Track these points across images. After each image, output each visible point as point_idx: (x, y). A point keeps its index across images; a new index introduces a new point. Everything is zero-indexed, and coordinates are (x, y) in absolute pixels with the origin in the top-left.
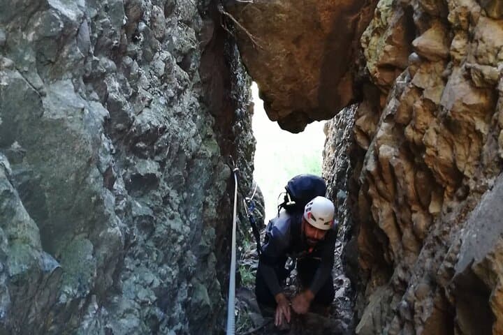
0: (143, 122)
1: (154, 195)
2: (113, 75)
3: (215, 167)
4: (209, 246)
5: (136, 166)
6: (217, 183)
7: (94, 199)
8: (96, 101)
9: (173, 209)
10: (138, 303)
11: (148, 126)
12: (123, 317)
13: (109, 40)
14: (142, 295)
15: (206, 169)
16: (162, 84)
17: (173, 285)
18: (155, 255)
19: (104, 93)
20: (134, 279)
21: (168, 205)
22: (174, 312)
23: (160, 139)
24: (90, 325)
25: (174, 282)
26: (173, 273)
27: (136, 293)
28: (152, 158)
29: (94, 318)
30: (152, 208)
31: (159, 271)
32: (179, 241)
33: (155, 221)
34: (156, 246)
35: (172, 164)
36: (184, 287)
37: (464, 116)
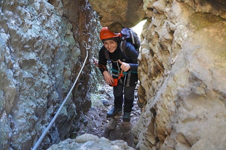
0: (27, 36)
1: (34, 68)
2: (12, 18)
3: (71, 50)
4: (67, 89)
5: (25, 56)
6: (72, 58)
7: (3, 75)
8: (3, 33)
9: (44, 74)
10: (26, 113)
11: (30, 38)
12: (19, 119)
13: (9, 3)
14: (27, 110)
15: (65, 52)
16: (39, 14)
17: (44, 107)
18: (34, 94)
19: (7, 28)
20: (24, 104)
21: (42, 72)
22: (45, 118)
23: (37, 42)
24: (3, 121)
25: (44, 105)
26: (44, 102)
27: (25, 109)
28: (33, 51)
29: (5, 118)
30: (33, 74)
31: (37, 101)
32: (47, 88)
33: (35, 80)
34: (35, 91)
35: (44, 52)
36: (52, 108)
37: (165, 43)
